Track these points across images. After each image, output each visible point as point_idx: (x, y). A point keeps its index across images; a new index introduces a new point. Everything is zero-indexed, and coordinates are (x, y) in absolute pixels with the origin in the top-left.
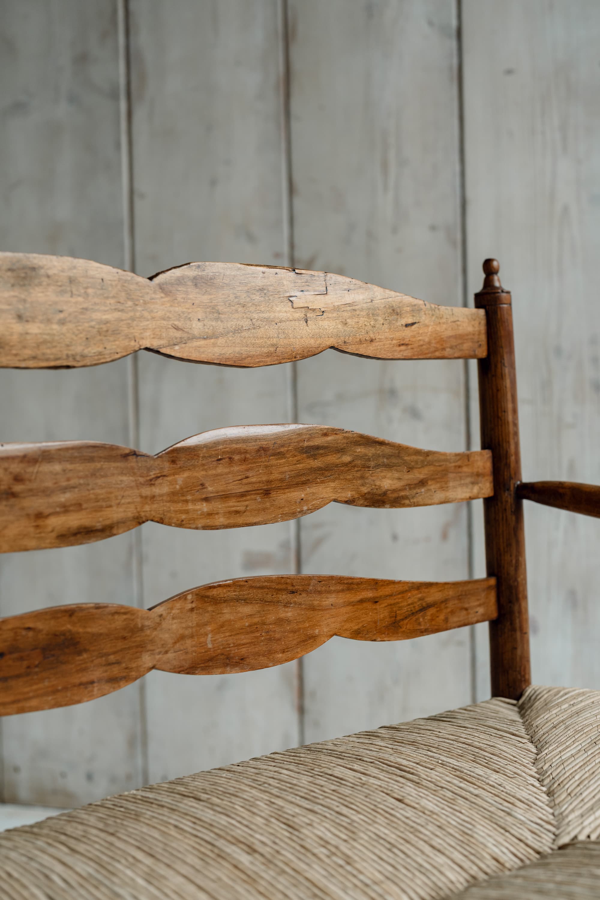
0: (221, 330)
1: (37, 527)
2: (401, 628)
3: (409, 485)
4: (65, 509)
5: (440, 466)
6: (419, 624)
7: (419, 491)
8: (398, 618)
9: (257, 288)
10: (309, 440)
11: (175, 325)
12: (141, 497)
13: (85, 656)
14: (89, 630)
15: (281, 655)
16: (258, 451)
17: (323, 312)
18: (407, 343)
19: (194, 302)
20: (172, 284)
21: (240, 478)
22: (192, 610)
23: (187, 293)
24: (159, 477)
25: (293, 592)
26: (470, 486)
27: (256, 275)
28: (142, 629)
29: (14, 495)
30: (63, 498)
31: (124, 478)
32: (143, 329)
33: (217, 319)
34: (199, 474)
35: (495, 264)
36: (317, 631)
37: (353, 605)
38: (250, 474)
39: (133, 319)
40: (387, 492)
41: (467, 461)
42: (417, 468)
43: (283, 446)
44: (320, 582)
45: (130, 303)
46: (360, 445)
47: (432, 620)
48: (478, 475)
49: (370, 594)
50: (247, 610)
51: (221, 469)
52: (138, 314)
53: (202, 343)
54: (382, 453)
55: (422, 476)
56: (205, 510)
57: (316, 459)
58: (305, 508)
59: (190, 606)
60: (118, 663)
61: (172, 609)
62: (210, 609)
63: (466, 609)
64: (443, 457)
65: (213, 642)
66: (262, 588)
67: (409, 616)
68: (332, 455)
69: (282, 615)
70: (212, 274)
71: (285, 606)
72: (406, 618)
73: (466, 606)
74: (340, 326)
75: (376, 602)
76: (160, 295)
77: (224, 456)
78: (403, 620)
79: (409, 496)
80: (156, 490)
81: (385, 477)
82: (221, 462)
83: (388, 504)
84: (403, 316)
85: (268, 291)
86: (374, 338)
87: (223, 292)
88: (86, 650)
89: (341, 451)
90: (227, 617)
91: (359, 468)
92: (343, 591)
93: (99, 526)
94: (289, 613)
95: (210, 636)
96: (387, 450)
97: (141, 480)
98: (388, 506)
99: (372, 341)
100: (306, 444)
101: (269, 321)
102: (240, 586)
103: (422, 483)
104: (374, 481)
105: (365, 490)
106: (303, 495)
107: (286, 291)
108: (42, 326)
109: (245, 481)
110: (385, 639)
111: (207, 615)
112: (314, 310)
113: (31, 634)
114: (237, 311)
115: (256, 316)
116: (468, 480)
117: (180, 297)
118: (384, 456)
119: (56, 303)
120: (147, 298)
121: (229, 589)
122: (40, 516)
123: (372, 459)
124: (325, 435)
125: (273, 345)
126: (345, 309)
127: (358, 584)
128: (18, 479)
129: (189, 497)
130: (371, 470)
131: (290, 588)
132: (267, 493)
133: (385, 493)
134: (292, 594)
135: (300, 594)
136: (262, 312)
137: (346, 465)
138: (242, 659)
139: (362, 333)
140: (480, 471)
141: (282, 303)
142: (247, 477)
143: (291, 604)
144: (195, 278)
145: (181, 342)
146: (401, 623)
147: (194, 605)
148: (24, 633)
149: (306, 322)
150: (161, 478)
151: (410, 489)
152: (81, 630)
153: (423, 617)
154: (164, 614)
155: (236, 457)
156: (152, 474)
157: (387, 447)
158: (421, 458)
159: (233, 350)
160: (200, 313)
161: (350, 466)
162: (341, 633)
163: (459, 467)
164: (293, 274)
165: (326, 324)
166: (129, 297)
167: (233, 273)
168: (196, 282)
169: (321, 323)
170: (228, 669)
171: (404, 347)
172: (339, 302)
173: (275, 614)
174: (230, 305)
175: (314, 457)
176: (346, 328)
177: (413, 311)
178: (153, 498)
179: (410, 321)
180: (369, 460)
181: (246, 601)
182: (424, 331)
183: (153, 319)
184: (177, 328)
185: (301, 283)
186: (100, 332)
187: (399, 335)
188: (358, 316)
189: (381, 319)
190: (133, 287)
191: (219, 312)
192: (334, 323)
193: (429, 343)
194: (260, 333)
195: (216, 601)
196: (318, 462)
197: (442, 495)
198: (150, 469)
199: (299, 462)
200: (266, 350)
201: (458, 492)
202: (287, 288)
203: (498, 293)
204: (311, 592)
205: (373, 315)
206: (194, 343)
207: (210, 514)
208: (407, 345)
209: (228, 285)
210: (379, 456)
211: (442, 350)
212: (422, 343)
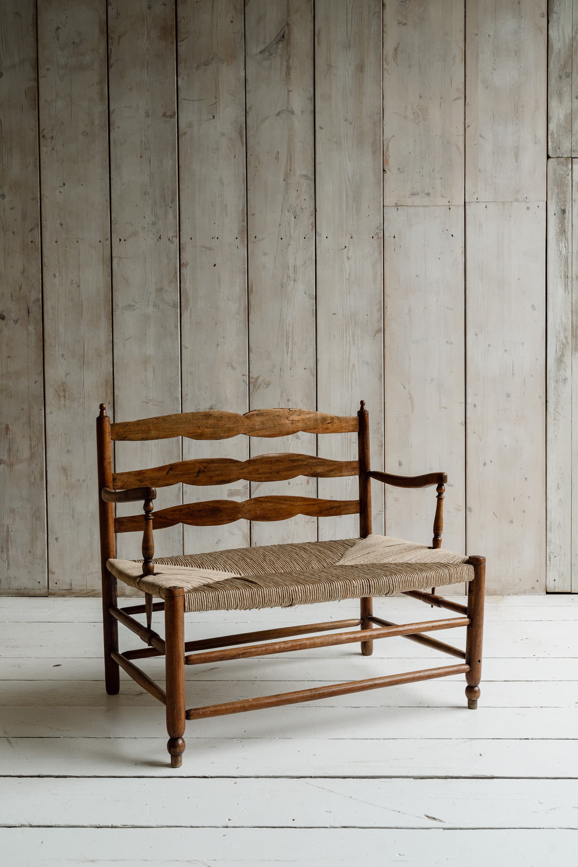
0: (264, 428)
1: (210, 480)
2: (323, 513)
4: (218, 475)
5: (340, 465)
6: (330, 513)
7: (331, 473)
8: (323, 510)
9: (277, 415)
10: (292, 458)
12: (239, 473)
13: (222, 513)
14: (223, 506)
15: (281, 518)
16: (276, 460)
17: (298, 421)
19: (256, 421)
20: (250, 416)
21: (270, 468)
22: (253, 503)
23: (254, 418)
25: (285, 500)
26: (352, 472)
27: (276, 412)
28: (238, 507)
29: (204, 472)
30: (218, 472)
31: (234, 468)
32: (241, 429)
33: (263, 425)
34: (257, 467)
35: (364, 402)
36: (293, 512)
37: (305, 505)
38: (273, 467)
39: (238, 426)
41: (350, 464)
42: (330, 466)
43: (284, 459)
44: (295, 498)
45: (237, 422)
46: (310, 459)
47: (335, 512)
48: (354, 468)
49: (312, 503)
50: (270, 504)
51: (263, 466)
52: (239, 425)
53: (258, 431)
55: (332, 468)
56: (258, 476)
58: (291, 477)
59: (253, 502)
60: (232, 516)
61: (247, 503)
62: (259, 503)
63: (348, 509)
64: (341, 463)
65: (260, 512)
66: (275, 499)
67: (326, 510)
68: (300, 462)
69: (282, 507)
70: (262, 412)
71: (283, 504)
73: (348, 508)
74: (304, 425)
75: (314, 505)
76: (246, 419)
77: (265, 462)
79: (328, 474)
80: (244, 471)
81: (319, 468)
83: (319, 476)
84: (327, 421)
85: (280, 416)
87: (266, 417)
88: (222, 512)
89: (303, 461)
90: (264, 506)
91: (310, 466)
92: (302, 501)
93: (227, 480)
94: (284, 506)
95: (259, 511)
97: (239, 468)
99: (315, 428)
100: (291, 459)
101: (280, 424)
102: (268, 498)
103: (332, 470)
104: (315, 470)
105: (311, 472)
106: (290, 473)
107: (286, 416)
108: (212, 429)
110: (317, 516)
112: (295, 420)
113: (207, 506)
114: (270, 422)
115: (276, 423)
116: (351, 470)
117: (252, 419)
118: (319, 462)
119: (216, 423)
120: (242, 420)
121: (265, 498)
122: (211, 477)
124: (298, 456)
125: (281, 431)
126: (306, 420)
127: (308, 499)
128: (205, 468)
129: (254, 473)
130: (314, 466)
132: (278, 472)
133: (319, 473)
135: (289, 502)
136: (277, 422)
137: (305, 465)
139: (312, 427)
140: (355, 467)
141: (285, 419)
142: (272, 468)
143: (286, 504)
144: (257, 414)
145: (252, 432)
148: (206, 506)
149: (293, 424)
150: (245, 468)
151: (328, 472)
152: (221, 506)
153: (331, 510)
154: (245, 505)
155: (268, 462)
156: (243, 467)
157: (320, 459)
158: (332, 463)
159: (268, 433)
160: (258, 424)
161: (306, 465)
162: (302, 513)
163: (347, 466)
164: (289, 410)
165: (299, 424)
166: (237, 420)
167: (269, 412)
168: (257, 415)
169: (297, 424)
170: (264, 520)
171: (327, 430)
172: (304, 418)
173: (279, 506)
174: (268, 421)
175: (294, 462)
176: (306, 425)
177: (331, 419)
178: (243, 473)
179: (330, 422)
180: (313, 463)
181: (270, 502)
182: (335, 424)
183: (244, 426)
184: (251, 428)
185: (291, 413)
186: (228, 430)
187: (325, 426)
188: (311, 421)
189: (319, 422)
190: (238, 418)
191: (264, 423)
192: (302, 424)
193: (336, 428)
194: (277, 428)
195: (261, 502)
196: (295, 464)
197: (340, 474)
198: (242, 465)
199: (289, 464)
200: (278, 433)
201: (346, 473)
202: (286, 415)
203: (364, 411)
204: (292, 501)
205: (316, 421)
206: (256, 432)
207: (260, 478)
208: (328, 429)
209: (267, 415)
210: (317, 462)
211: (341, 430)
212: (334, 428)
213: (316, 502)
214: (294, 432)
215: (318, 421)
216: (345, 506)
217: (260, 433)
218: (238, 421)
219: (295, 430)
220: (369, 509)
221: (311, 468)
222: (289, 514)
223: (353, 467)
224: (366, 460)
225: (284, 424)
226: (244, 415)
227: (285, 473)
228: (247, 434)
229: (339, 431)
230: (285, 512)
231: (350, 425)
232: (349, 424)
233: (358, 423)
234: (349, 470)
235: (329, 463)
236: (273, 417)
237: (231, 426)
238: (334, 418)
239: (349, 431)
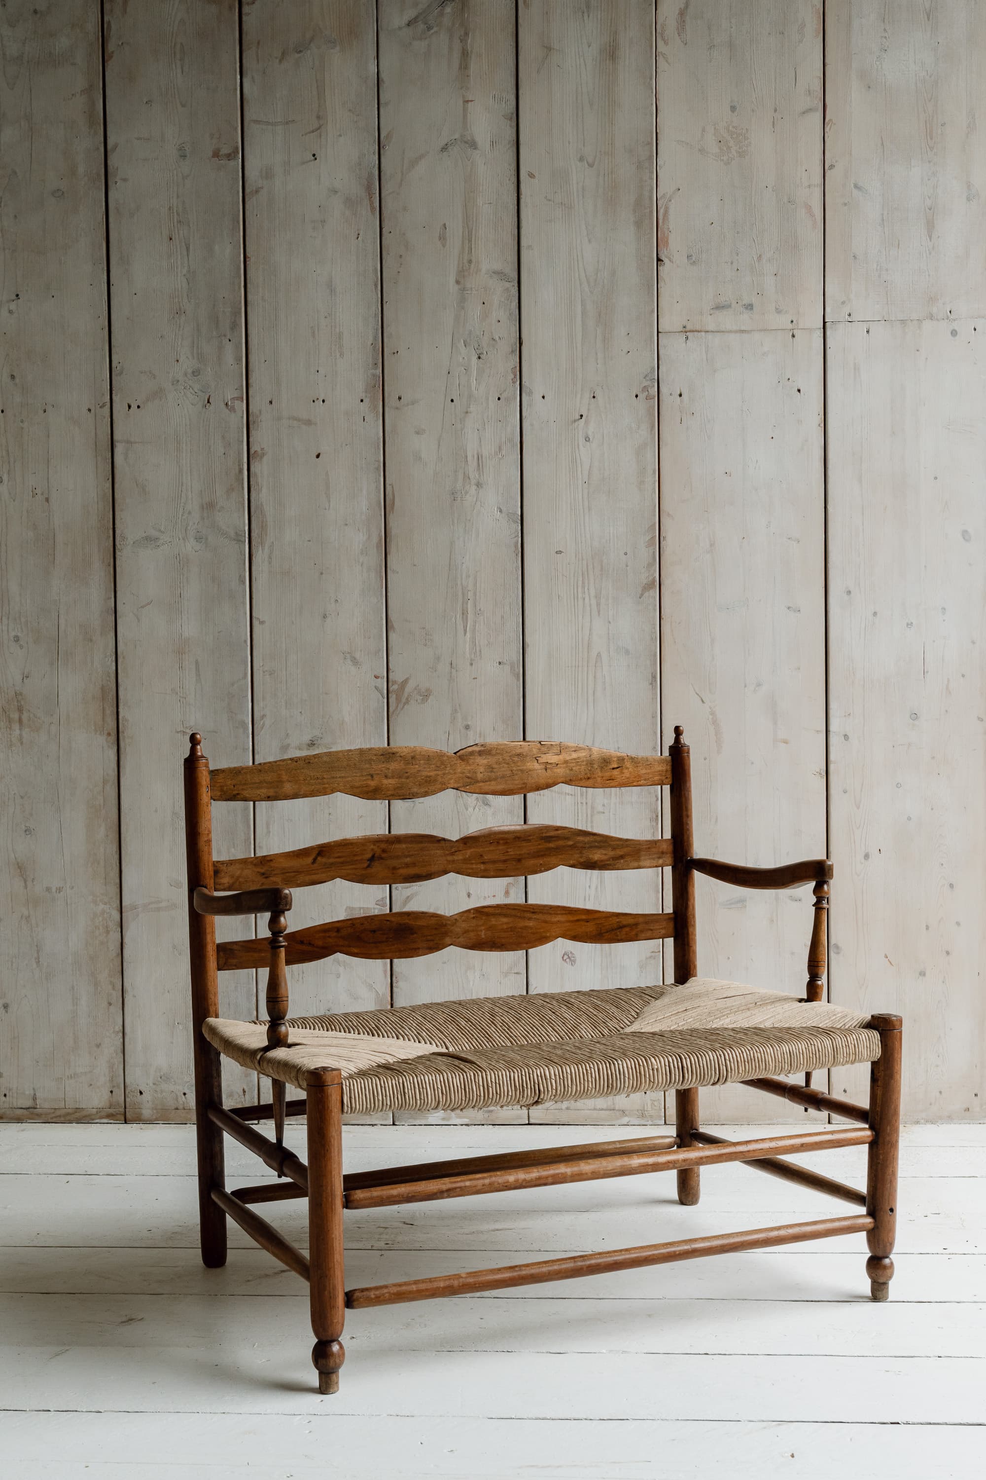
0: (494, 777)
1: (393, 873)
2: (605, 937)
3: (613, 858)
4: (407, 865)
5: (635, 848)
6: (617, 936)
7: (619, 861)
8: (602, 932)
9: (517, 754)
10: (548, 833)
11: (467, 776)
12: (447, 860)
13: (415, 935)
14: (417, 923)
15: (525, 945)
16: (515, 838)
17: (557, 764)
18: (613, 778)
19: (479, 764)
20: (466, 756)
21: (503, 852)
22: (474, 918)
23: (474, 759)
24: (457, 851)
25: (533, 913)
26: (657, 859)
27: (516, 747)
28: (446, 925)
29: (382, 858)
30: (408, 860)
31: (438, 851)
32: (449, 780)
33: (492, 772)
34: (480, 850)
35: (681, 728)
36: (548, 935)
37: (572, 923)
38: (509, 850)
39: (444, 774)
40: (597, 861)
42: (618, 849)
43: (529, 836)
44: (551, 908)
45: (443, 766)
46: (580, 835)
47: (626, 934)
48: (663, 853)
49: (584, 917)
50: (505, 920)
51: (491, 848)
52: (447, 772)
53: (481, 784)
54: (594, 840)
55: (621, 853)
56: (482, 868)
58: (543, 869)
59: (472, 916)
60: (433, 941)
61: (462, 918)
62: (484, 918)
63: (651, 930)
64: (638, 843)
65: (485, 934)
66: (514, 909)
67: (610, 931)
68: (561, 841)
69: (527, 924)
70: (489, 749)
71: (529, 920)
72: (608, 932)
73: (652, 928)
74: (568, 771)
75: (588, 922)
76: (459, 761)
77: (494, 841)
78: (604, 933)
79: (612, 864)
80: (455, 858)
81: (596, 853)
82: (493, 844)
83: (597, 868)
84: (611, 764)
85: (523, 755)
86: (591, 777)
87: (496, 757)
88: (416, 933)
89: (567, 839)
90: (494, 923)
91: (579, 848)
92: (565, 914)
93: (424, 874)
94: (531, 924)
95: (483, 931)
96: (598, 839)
97: (447, 852)
100: (544, 835)
101: (522, 771)
102: (501, 908)
103: (622, 857)
104: (589, 855)
105: (582, 860)
106: (543, 862)
107: (534, 755)
108: (397, 780)
109: (506, 854)
110: (594, 942)
111: (483, 921)
112: (551, 764)
113: (388, 923)
114: (503, 767)
115: (515, 769)
117: (471, 761)
118: (596, 841)
119: (404, 769)
120: (453, 763)
121: (495, 909)
122: (394, 868)
123: (587, 843)
124: (557, 830)
125: (524, 784)
126: (572, 762)
127: (575, 911)
128: (384, 851)
129: (473, 862)
130: (586, 850)
131: (532, 910)
132: (519, 860)
133: (595, 862)
135: (538, 914)
136: (519, 766)
137: (570, 846)
138: (500, 945)
139: (583, 775)
140: (664, 851)
141: (531, 761)
142: (507, 852)
143: (533, 919)
144: (480, 751)
145: (470, 784)
146: (604, 934)
147: (474, 915)
148: (385, 922)
149: (546, 770)
151: (613, 860)
152: (414, 923)
153: (620, 932)
154: (458, 920)
155: (501, 842)
156: (453, 850)
158: (621, 843)
159: (500, 787)
160: (482, 770)
161: (573, 847)
162: (564, 936)
163: (649, 848)
164: (539, 745)
165: (558, 770)
166: (442, 763)
167: (502, 747)
168: (480, 753)
169: (555, 770)
170: (494, 949)
171: (611, 782)
172: (568, 758)
173: (522, 923)
174: (500, 764)
175: (549, 842)
176: (571, 772)
177: (618, 760)
178: (453, 861)
179: (616, 766)
180: (585, 843)
181: (505, 916)
182: (625, 771)
183: (455, 773)
184: (468, 778)
185: (544, 749)
186: (426, 781)
187: (607, 774)
188: (580, 765)
189: (596, 766)
190: (445, 758)
191: (493, 768)
192: (564, 770)
193: (628, 778)
194: (516, 777)
195: (488, 915)
196: (552, 845)
197: (636, 864)
198: (452, 847)
199: (539, 844)
200: (520, 786)
201: (648, 863)
202: (535, 752)
203: (682, 746)
204: (545, 913)
205: (591, 764)
206: (478, 784)
207: (485, 870)
208: (613, 780)
209: (499, 753)
210: (592, 841)
211: (638, 781)
212: (624, 778)
213: (591, 917)
214: (548, 786)
215: (594, 764)
216: (647, 923)
217: (486, 787)
218: (444, 765)
219: (550, 781)
220: (691, 930)
221: (581, 853)
222: (540, 939)
223: (660, 850)
224: (685, 838)
225: (530, 770)
226: (455, 753)
227: (532, 862)
228: (460, 789)
229: (635, 784)
230: (534, 933)
231: (655, 772)
232: (653, 770)
233: (669, 768)
234: (654, 856)
235: (615, 843)
236: (510, 756)
237: (431, 774)
238: (625, 759)
239: (651, 783)
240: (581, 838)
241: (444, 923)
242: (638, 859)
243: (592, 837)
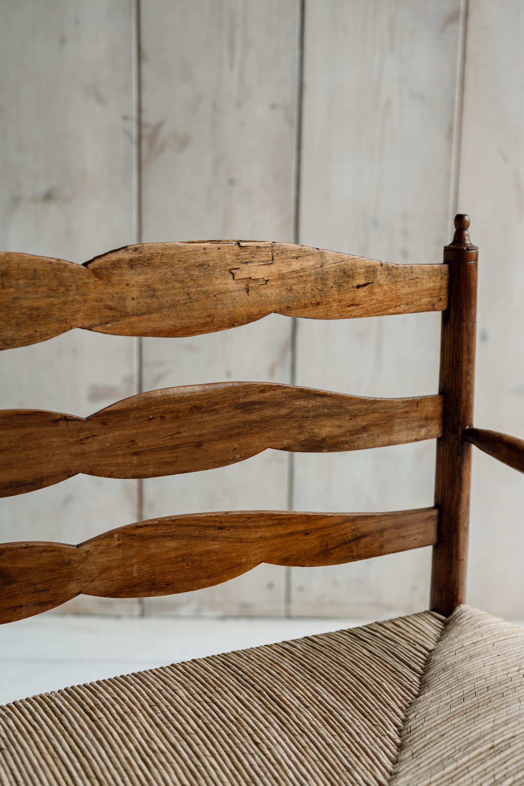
0: (156, 305)
2: (332, 555)
3: (350, 431)
5: (386, 412)
6: (352, 551)
7: (360, 436)
8: (330, 547)
9: (197, 264)
10: (244, 397)
11: (108, 305)
12: (71, 454)
13: (14, 585)
14: (18, 565)
15: (206, 580)
16: (192, 409)
17: (267, 281)
18: (357, 303)
19: (128, 283)
20: (107, 268)
21: (171, 433)
22: (119, 546)
23: (122, 275)
24: (89, 437)
25: (221, 528)
26: (417, 429)
27: (196, 252)
28: (69, 563)
31: (55, 439)
32: (75, 311)
33: (152, 297)
34: (129, 433)
35: (467, 218)
36: (244, 560)
37: (283, 537)
38: (182, 430)
39: (65, 303)
40: (325, 438)
41: (416, 407)
42: (360, 416)
43: (217, 404)
44: (249, 519)
45: (62, 289)
46: (299, 398)
47: (366, 547)
48: (427, 419)
49: (301, 528)
50: (172, 544)
51: (152, 427)
52: (70, 298)
53: (134, 319)
54: (323, 404)
55: (364, 423)
56: (135, 462)
57: (252, 413)
58: (238, 456)
59: (116, 543)
60: (45, 590)
61: (99, 546)
62: (136, 544)
63: (404, 537)
64: (391, 405)
65: (138, 571)
66: (188, 525)
67: (341, 544)
68: (269, 409)
69: (209, 548)
70: (149, 255)
71: (212, 540)
72: (338, 546)
73: (403, 534)
74: (284, 293)
75: (307, 534)
76: (93, 279)
77: (156, 416)
78: (334, 548)
79: (349, 441)
80: (86, 448)
81: (325, 425)
82: (153, 421)
83: (326, 449)
84: (355, 278)
85: (209, 266)
86: (320, 301)
87: (160, 271)
88: (15, 582)
89: (278, 405)
90: (154, 550)
91: (298, 419)
92: (273, 525)
93: (29, 480)
94: (216, 546)
95: (136, 566)
96: (328, 401)
97: (71, 440)
98: (326, 451)
100: (241, 400)
101: (206, 294)
102: (167, 525)
103: (364, 429)
104: (312, 429)
105: (302, 438)
106: (236, 445)
107: (228, 265)
109: (176, 436)
110: (315, 565)
111: (134, 549)
112: (256, 280)
114: (173, 288)
115: (193, 290)
116: (416, 424)
117: (115, 279)
118: (324, 407)
120: (80, 283)
121: (156, 528)
123: (311, 410)
124: (263, 391)
125: (209, 316)
126: (291, 277)
127: (289, 519)
129: (119, 453)
130: (309, 420)
131: (218, 524)
132: (199, 445)
133: (324, 440)
134: (220, 530)
135: (229, 529)
136: (201, 286)
137: (283, 417)
138: (167, 585)
139: (308, 298)
140: (430, 415)
141: (222, 277)
142: (178, 433)
143: (219, 538)
144: (131, 260)
145: (113, 320)
146: (333, 551)
147: (120, 542)
149: (248, 292)
150: (91, 438)
151: (351, 435)
153: (356, 545)
154: (91, 550)
156: (82, 435)
157: (329, 398)
158: (365, 406)
159: (167, 324)
160: (135, 293)
161: (288, 417)
162: (269, 560)
163: (407, 412)
164: (237, 247)
165: (268, 291)
166: (61, 284)
167: (172, 252)
168: (132, 264)
169: (263, 292)
170: (153, 593)
171: (354, 308)
172: (285, 270)
173: (202, 547)
174: (167, 282)
175: (250, 411)
176: (290, 293)
177: (367, 272)
178: (83, 454)
179: (362, 282)
180: (308, 411)
181: (173, 537)
182: (377, 290)
183: (85, 301)
184: (110, 308)
185: (245, 255)
186: (30, 318)
187: (348, 296)
188: (305, 282)
189: (330, 283)
190: (66, 274)
191: (154, 290)
192: (278, 291)
193: (381, 302)
194: (196, 305)
195: (143, 538)
196: (254, 416)
197: (386, 439)
198: (80, 431)
199: (233, 417)
200: (202, 321)
201: (404, 435)
202: (229, 261)
203: (468, 249)
204: (240, 527)
205: (322, 279)
206: (127, 320)
207: (140, 465)
208: (357, 305)
209: (166, 264)
210: (319, 407)
211: (396, 307)
212: (374, 302)
213: (312, 526)
214: (251, 318)
215: (327, 279)
216: (397, 527)
217: (142, 324)
218: (65, 286)
219: (254, 310)
220: (462, 534)
221: (299, 426)
222: (231, 568)
223: (424, 415)
224: (464, 396)
225: (220, 293)
226: (85, 264)
227: (219, 446)
228: (95, 328)
229: (391, 311)
230: (221, 561)
231: (423, 291)
232: (420, 288)
233: (444, 283)
235: (354, 407)
236: (186, 268)
237: (41, 303)
238: (377, 270)
239: (414, 310)
240: (301, 403)
241: (67, 560)
242: (390, 432)
243: (319, 399)
